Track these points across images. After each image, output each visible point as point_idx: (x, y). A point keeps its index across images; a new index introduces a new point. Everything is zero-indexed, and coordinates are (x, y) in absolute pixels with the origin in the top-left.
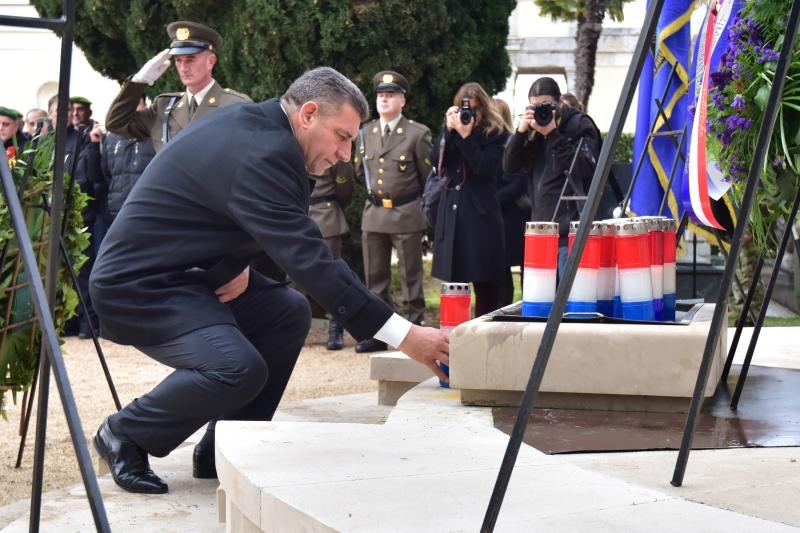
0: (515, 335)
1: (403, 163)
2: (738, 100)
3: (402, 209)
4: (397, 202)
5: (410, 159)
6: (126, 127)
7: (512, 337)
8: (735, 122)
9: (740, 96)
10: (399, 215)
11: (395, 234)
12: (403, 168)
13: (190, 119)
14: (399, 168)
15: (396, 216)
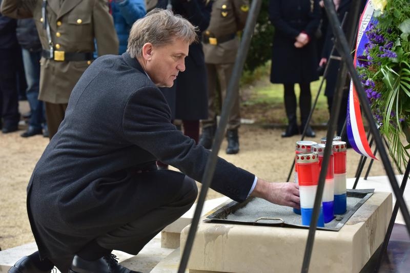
0: (223, 235)
1: (224, 10)
2: (369, 82)
3: (224, 45)
4: (220, 41)
5: (230, 7)
6: (16, 11)
7: (221, 236)
8: (370, 94)
9: (371, 79)
10: (222, 50)
11: (219, 64)
12: (224, 14)
13: (60, 6)
14: (222, 15)
15: (221, 51)
